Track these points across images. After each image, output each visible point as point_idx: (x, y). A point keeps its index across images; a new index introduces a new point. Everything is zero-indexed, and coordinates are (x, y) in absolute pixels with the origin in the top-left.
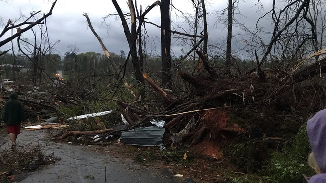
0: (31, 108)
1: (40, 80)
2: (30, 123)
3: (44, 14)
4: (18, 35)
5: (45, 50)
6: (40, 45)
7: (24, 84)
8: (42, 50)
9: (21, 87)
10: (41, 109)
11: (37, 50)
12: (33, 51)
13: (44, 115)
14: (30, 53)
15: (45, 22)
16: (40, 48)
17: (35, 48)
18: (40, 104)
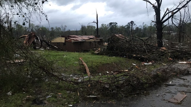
0: (180, 54)
1: (183, 39)
2: (180, 61)
3: (187, 1)
4: (172, 16)
5: (186, 20)
6: (184, 19)
7: (174, 42)
8: (184, 21)
9: (172, 43)
10: (185, 55)
11: (182, 22)
12: (179, 23)
13: (187, 58)
14: (177, 24)
15: (187, 6)
16: (183, 21)
17: (180, 21)
18: (185, 52)
